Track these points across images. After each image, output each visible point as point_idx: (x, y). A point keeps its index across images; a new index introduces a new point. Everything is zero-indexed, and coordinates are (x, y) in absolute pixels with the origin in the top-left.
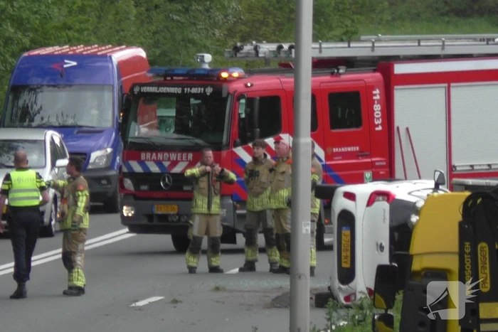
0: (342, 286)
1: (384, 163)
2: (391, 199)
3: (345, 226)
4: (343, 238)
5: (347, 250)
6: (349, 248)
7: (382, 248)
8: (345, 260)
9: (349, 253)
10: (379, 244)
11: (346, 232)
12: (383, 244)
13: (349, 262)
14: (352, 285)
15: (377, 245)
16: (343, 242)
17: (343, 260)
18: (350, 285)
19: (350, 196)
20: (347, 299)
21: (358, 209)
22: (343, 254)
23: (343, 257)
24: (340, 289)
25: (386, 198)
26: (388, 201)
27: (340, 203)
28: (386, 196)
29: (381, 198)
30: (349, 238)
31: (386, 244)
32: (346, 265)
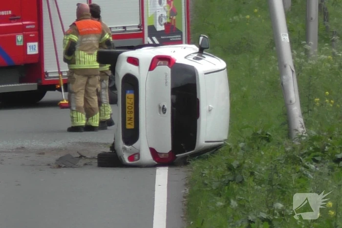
0: (127, 147)
1: (33, 27)
2: (171, 63)
3: (130, 90)
4: (128, 101)
5: (131, 112)
6: (133, 110)
7: (164, 110)
8: (129, 122)
9: (132, 115)
10: (162, 106)
11: (130, 95)
12: (166, 107)
13: (133, 124)
14: (135, 145)
15: (160, 107)
16: (127, 105)
17: (127, 122)
18: (134, 145)
19: (134, 61)
20: (131, 158)
21: (141, 73)
22: (128, 116)
23: (127, 119)
24: (125, 149)
25: (167, 62)
26: (169, 65)
27: (124, 67)
28: (167, 60)
29: (162, 62)
30: (133, 101)
31: (168, 107)
32: (130, 126)
